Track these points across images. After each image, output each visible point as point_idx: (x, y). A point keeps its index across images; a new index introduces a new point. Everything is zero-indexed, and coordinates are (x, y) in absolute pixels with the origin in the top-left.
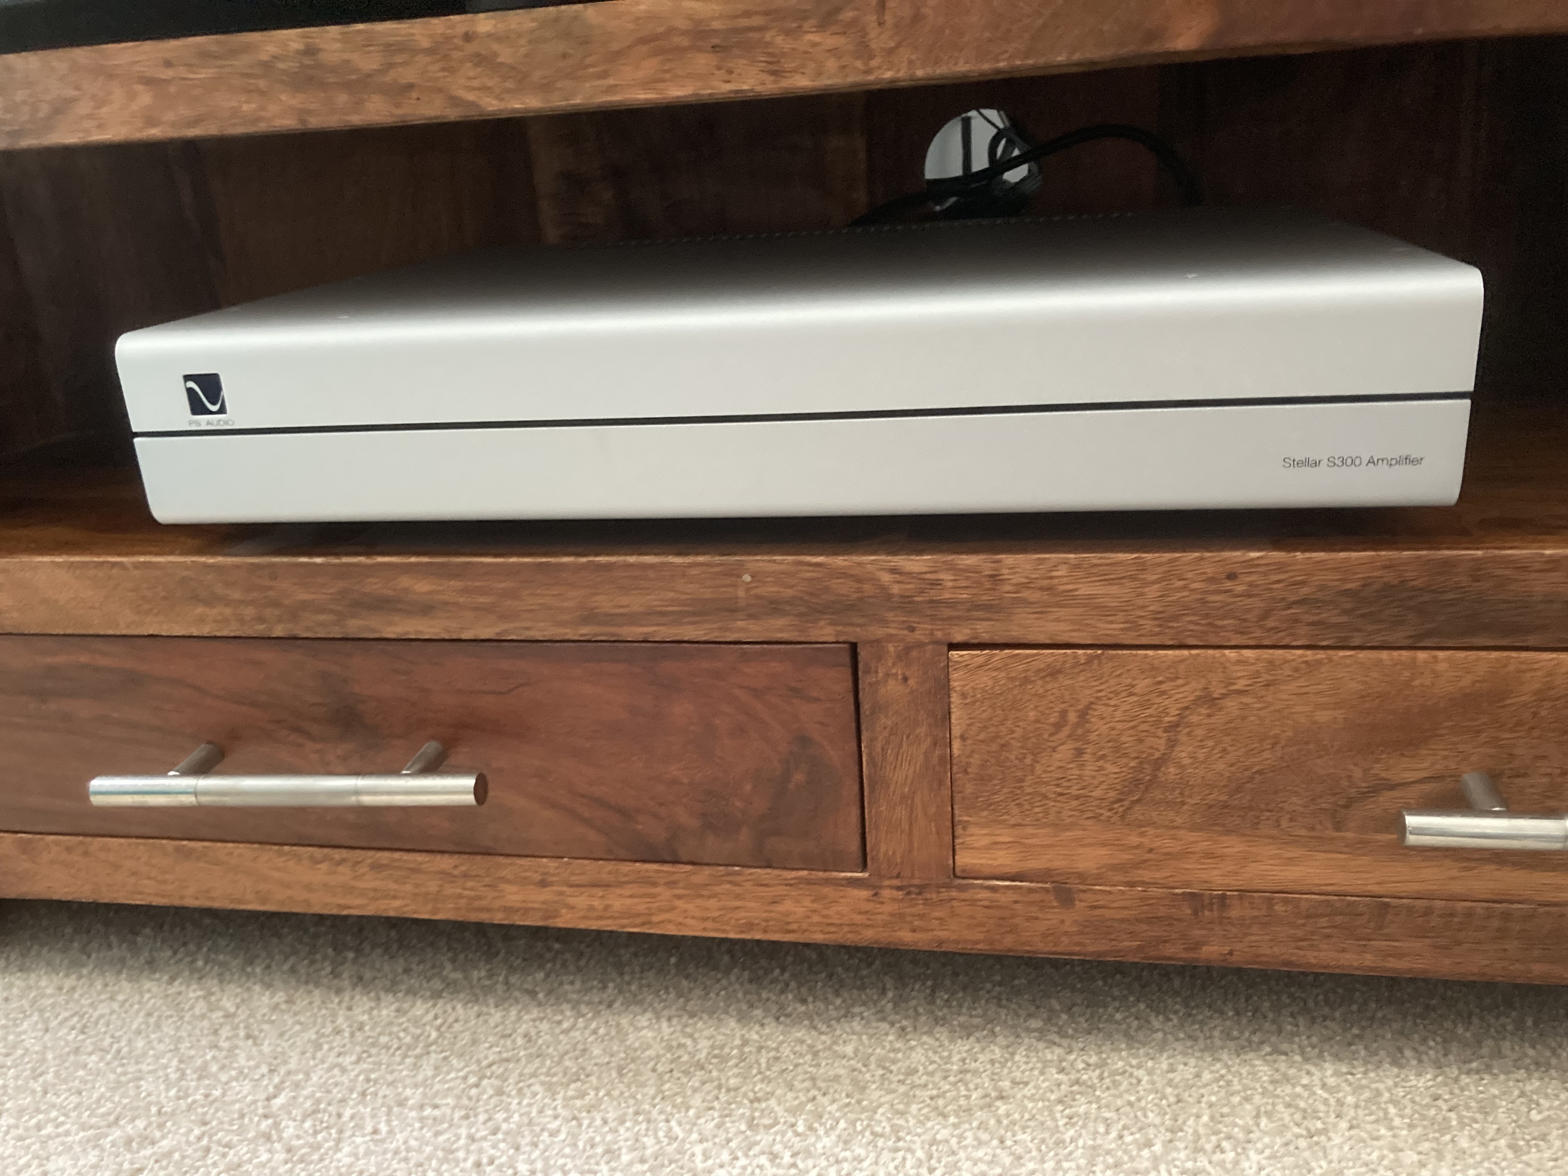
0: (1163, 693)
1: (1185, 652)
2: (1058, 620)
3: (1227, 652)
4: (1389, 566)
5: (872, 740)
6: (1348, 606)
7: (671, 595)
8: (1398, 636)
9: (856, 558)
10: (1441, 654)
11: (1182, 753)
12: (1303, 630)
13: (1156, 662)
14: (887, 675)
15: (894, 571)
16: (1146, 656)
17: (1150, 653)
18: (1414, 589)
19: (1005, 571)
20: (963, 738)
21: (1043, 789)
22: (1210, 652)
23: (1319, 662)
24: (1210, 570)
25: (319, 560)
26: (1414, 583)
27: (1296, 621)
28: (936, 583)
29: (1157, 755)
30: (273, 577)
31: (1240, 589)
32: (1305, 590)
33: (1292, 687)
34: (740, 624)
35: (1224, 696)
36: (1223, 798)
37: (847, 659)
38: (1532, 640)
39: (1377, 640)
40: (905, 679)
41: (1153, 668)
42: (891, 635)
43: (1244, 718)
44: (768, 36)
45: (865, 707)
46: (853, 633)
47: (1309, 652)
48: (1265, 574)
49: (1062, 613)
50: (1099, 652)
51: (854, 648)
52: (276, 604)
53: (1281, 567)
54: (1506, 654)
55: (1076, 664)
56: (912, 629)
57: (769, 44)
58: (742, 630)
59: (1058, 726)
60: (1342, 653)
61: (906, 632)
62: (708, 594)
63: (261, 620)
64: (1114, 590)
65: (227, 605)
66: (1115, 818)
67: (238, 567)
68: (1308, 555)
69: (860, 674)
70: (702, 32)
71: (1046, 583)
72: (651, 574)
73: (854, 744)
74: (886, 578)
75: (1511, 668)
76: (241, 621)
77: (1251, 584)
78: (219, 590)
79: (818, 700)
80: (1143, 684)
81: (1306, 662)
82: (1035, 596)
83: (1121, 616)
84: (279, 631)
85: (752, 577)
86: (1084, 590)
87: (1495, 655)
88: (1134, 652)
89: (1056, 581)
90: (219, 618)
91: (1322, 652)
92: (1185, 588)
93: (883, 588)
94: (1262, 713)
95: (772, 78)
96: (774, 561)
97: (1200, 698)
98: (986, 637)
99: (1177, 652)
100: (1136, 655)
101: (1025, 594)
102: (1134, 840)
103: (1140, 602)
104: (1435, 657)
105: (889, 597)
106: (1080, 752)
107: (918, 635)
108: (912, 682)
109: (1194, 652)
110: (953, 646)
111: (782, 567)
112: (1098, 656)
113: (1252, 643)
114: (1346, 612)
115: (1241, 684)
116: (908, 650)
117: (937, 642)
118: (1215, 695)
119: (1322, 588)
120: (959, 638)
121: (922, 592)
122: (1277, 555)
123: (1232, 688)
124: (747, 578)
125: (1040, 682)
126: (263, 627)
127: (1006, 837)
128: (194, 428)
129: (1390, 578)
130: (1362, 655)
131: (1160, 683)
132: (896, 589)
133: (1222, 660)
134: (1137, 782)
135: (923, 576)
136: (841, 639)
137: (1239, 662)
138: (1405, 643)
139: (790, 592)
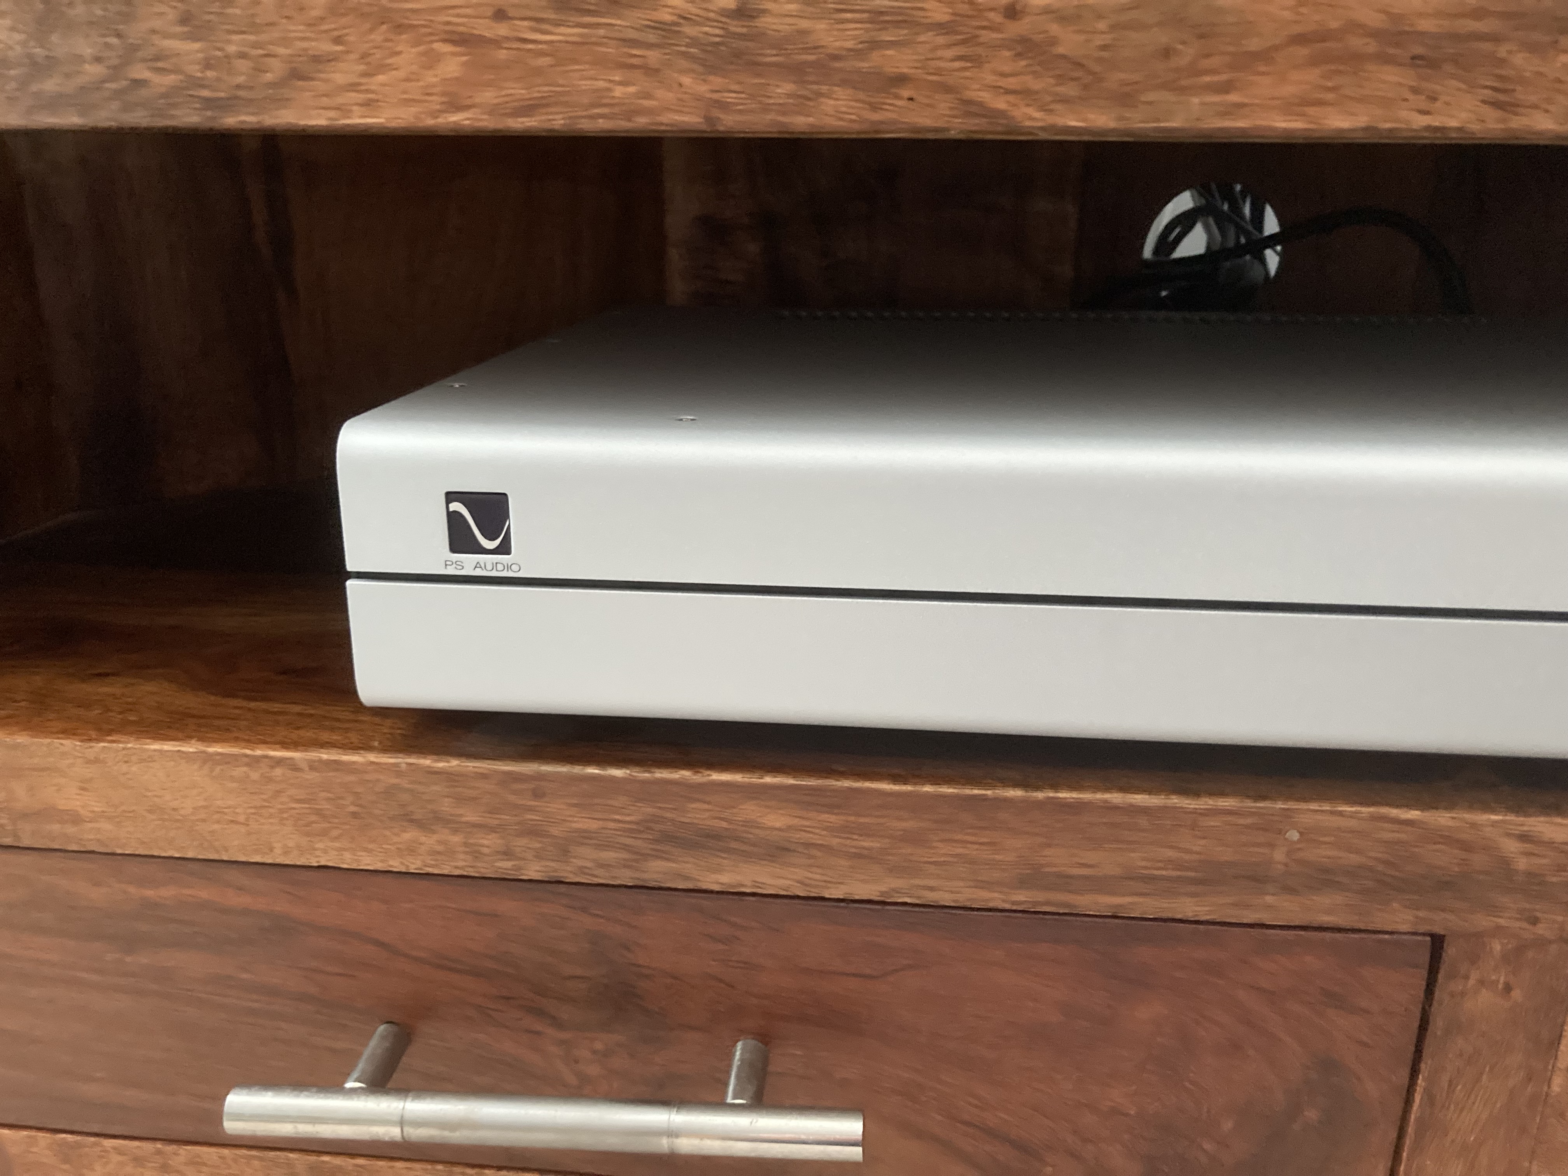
5: (1439, 1069)
7: (1170, 853)
9: (1469, 816)
14: (1482, 982)
15: (1524, 838)
25: (617, 773)
30: (538, 794)
34: (1269, 899)
37: (1425, 958)
40: (1508, 988)
42: (1499, 928)
44: (1502, 51)
45: (1438, 1024)
46: (1439, 922)
51: (1437, 942)
52: (533, 832)
56: (1535, 921)
57: (1502, 62)
58: (1269, 907)
61: (1525, 925)
62: (1225, 854)
63: (507, 854)
65: (455, 831)
67: (484, 776)
69: (1441, 976)
70: (1401, 33)
72: (1143, 822)
73: (1405, 1072)
74: (1511, 847)
76: (477, 855)
78: (446, 806)
79: (1366, 1011)
84: (533, 871)
85: (1301, 833)
90: (440, 848)
93: (1504, 861)
95: (1499, 114)
96: (1341, 814)
105: (1510, 873)
107: (1541, 929)
108: (1517, 994)
111: (1352, 823)
116: (1521, 949)
124: (1294, 835)
126: (508, 864)
128: (451, 571)
132: (1522, 864)
136: (1422, 929)
139: (1354, 859)
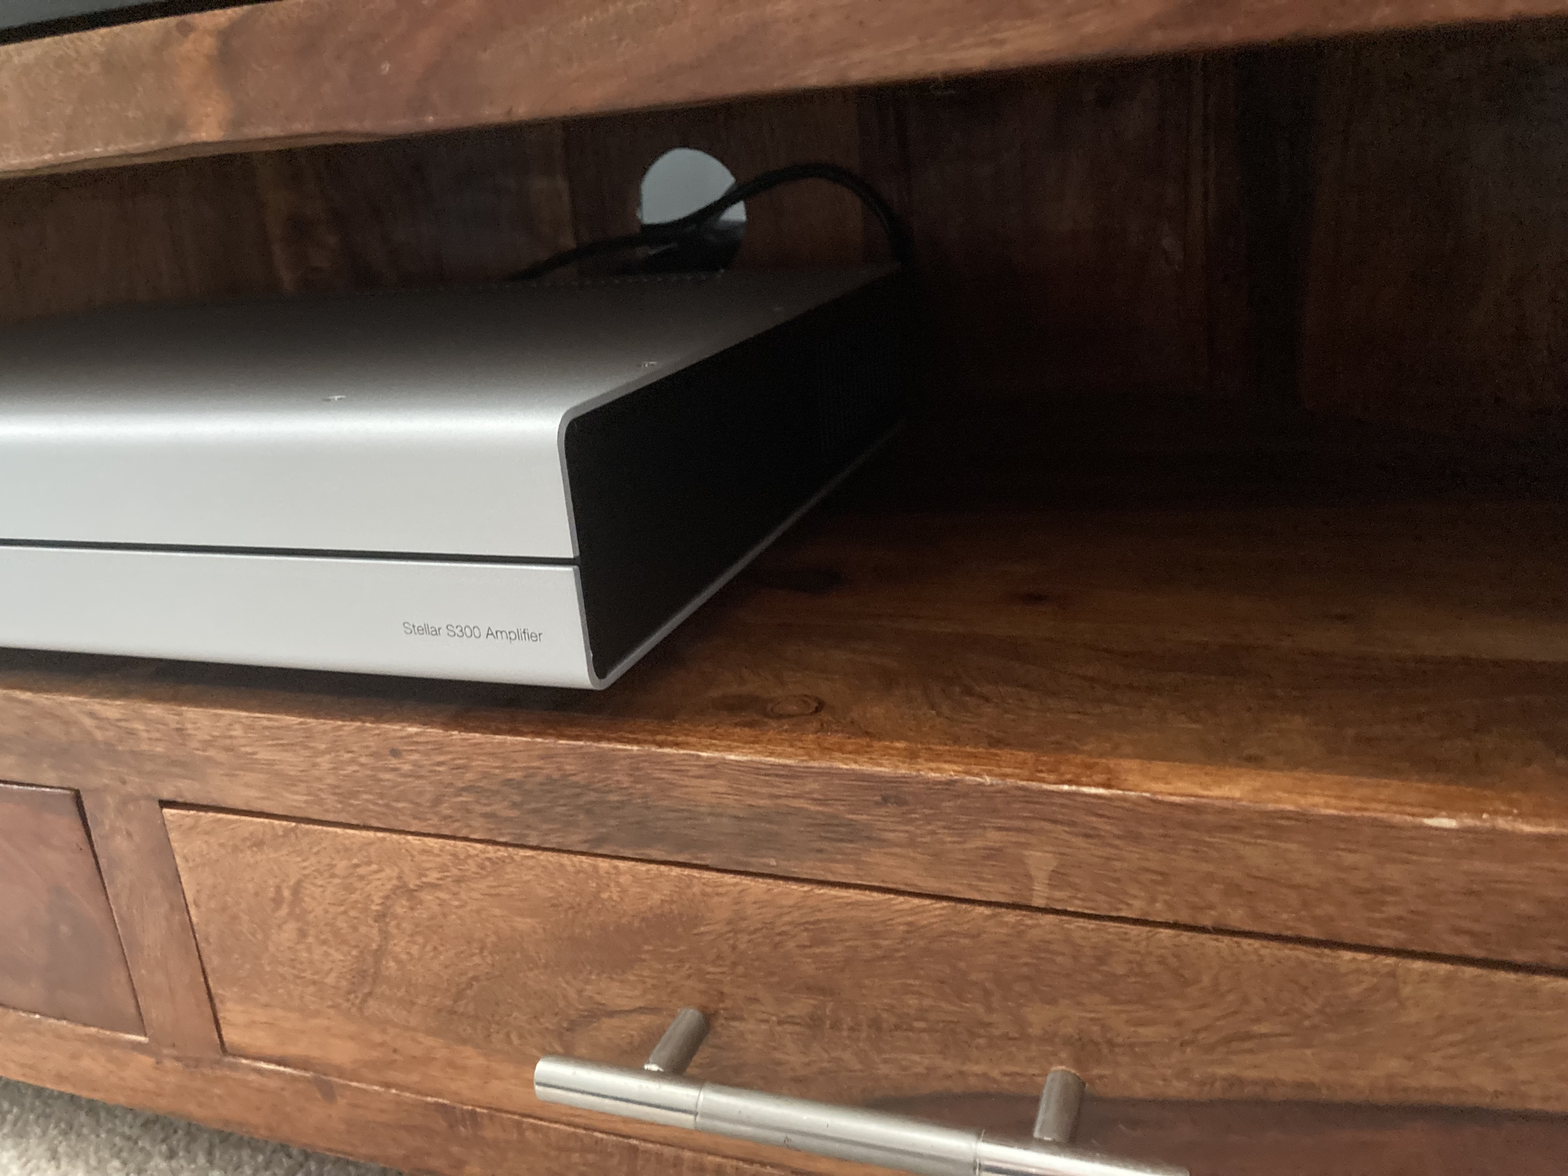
0: (361, 878)
1: (371, 834)
2: (247, 785)
3: (410, 838)
4: (547, 756)
5: (117, 896)
6: (517, 798)
8: (574, 839)
9: (58, 698)
10: (621, 864)
11: (398, 946)
12: (477, 823)
13: (347, 842)
14: (113, 828)
15: (92, 715)
16: (336, 835)
17: (339, 830)
18: (575, 785)
19: (189, 726)
20: (197, 905)
21: (281, 970)
22: (395, 836)
23: (502, 860)
24: (373, 743)
26: (574, 778)
27: (468, 811)
28: (131, 733)
29: (374, 946)
31: (407, 767)
32: (469, 776)
33: (483, 885)
35: (420, 888)
36: (449, 1003)
37: (73, 808)
38: (709, 858)
39: (553, 841)
40: (129, 835)
41: (347, 850)
42: (106, 785)
43: (445, 915)
45: (103, 861)
46: (73, 780)
47: (490, 848)
48: (426, 754)
49: (250, 777)
50: (293, 824)
51: (78, 798)
53: (439, 748)
54: (687, 871)
55: (276, 836)
56: (124, 782)
59: (277, 901)
60: (523, 852)
61: (118, 784)
64: (288, 756)
66: (354, 1010)
68: (464, 735)
69: (89, 823)
71: (228, 742)
73: (102, 898)
74: (88, 722)
75: (696, 890)
77: (415, 764)
79: (59, 848)
80: (342, 866)
81: (489, 859)
82: (222, 757)
83: (302, 787)
86: (264, 755)
87: (676, 871)
88: (325, 828)
89: (235, 742)
91: (502, 848)
92: (353, 761)
93: (89, 733)
94: (460, 912)
97: (398, 887)
98: (190, 798)
99: (364, 833)
100: (327, 833)
101: (212, 753)
102: (377, 1037)
103: (316, 773)
104: (616, 867)
105: (94, 743)
106: (302, 934)
107: (129, 788)
108: (136, 838)
109: (380, 835)
110: (165, 804)
112: (293, 830)
113: (432, 831)
114: (515, 805)
115: (433, 876)
116: (124, 803)
117: (148, 797)
118: (411, 886)
119: (485, 775)
120: (166, 796)
121: (120, 741)
122: (435, 733)
123: (424, 879)
125: (249, 852)
127: (261, 1015)
129: (549, 769)
130: (543, 856)
131: (357, 866)
132: (99, 735)
133: (408, 846)
134: (363, 974)
135: (119, 724)
136: (64, 785)
137: (424, 852)
138: (584, 848)
139: (9, 730)
